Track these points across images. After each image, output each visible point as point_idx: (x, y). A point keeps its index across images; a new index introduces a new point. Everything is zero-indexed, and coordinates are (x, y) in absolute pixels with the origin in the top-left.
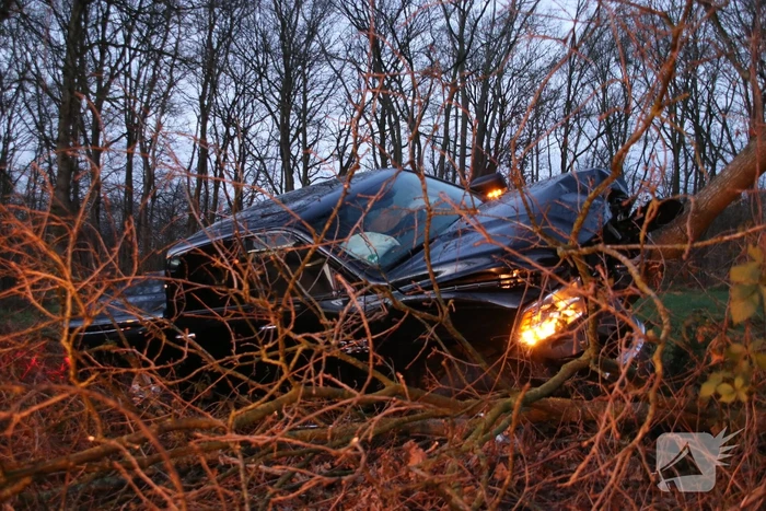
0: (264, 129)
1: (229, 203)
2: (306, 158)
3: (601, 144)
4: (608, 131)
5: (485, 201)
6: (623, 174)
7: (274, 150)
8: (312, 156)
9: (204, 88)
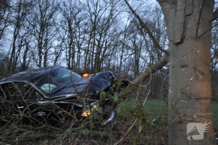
0: (33, 43)
1: (21, 64)
2: (46, 53)
3: (132, 56)
4: (135, 53)
5: (83, 77)
6: (139, 65)
7: (37, 50)
8: (48, 52)
9: (16, 29)
